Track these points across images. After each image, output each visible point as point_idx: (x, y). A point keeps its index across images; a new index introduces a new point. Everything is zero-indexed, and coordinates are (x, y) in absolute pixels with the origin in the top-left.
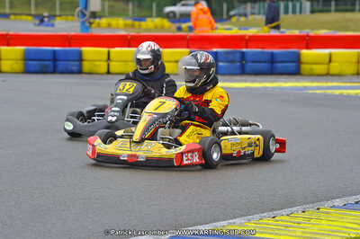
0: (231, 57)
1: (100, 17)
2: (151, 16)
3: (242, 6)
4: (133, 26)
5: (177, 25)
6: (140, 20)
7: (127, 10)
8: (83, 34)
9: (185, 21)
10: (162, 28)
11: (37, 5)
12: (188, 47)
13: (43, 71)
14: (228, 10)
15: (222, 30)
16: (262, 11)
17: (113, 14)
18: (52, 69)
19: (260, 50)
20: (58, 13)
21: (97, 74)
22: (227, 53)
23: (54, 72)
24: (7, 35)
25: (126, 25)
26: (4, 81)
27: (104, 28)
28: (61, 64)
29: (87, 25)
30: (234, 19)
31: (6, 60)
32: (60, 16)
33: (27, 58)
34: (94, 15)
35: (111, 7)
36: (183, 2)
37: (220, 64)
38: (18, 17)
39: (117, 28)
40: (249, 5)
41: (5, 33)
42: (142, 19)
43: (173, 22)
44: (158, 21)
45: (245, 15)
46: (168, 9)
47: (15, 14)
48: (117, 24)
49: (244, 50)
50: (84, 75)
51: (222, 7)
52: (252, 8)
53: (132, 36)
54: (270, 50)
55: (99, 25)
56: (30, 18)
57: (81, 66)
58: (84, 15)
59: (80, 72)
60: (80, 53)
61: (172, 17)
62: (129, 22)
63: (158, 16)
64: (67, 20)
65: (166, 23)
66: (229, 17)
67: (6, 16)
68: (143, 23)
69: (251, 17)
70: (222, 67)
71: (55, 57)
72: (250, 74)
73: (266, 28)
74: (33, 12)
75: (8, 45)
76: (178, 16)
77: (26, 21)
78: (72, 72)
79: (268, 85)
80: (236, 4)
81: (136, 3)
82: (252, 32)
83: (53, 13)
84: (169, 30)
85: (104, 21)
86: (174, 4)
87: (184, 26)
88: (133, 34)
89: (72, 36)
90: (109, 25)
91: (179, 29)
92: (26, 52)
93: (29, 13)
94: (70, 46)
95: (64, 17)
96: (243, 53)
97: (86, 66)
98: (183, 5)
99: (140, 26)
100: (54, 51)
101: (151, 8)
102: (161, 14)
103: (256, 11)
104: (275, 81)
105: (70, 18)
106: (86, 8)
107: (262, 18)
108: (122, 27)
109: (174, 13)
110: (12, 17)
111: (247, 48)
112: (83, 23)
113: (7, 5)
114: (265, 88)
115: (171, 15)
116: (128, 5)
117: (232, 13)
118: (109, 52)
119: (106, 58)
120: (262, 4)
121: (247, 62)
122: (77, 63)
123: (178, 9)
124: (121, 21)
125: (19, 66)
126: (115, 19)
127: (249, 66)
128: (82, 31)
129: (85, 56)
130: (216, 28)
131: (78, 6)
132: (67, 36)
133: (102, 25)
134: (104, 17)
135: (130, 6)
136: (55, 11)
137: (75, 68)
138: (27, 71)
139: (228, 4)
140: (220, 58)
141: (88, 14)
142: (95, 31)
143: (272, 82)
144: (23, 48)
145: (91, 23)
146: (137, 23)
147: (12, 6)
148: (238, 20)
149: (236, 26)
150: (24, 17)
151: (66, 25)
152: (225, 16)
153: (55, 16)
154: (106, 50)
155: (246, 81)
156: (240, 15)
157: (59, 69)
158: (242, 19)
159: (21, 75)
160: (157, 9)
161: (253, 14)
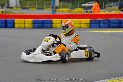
0: (105, 22)
1: (59, 8)
2: (77, 8)
3: (110, 3)
4: (71, 11)
5: (86, 10)
6: (73, 9)
7: (69, 6)
8: (53, 14)
9: (89, 9)
10: (81, 12)
11: (38, 4)
12: (89, 18)
13: (39, 27)
14: (105, 5)
15: (102, 12)
16: (117, 5)
17: (64, 7)
18: (42, 27)
19: (115, 19)
20: (45, 7)
21: (57, 28)
22: (103, 20)
23: (43, 27)
24: (27, 15)
25: (68, 11)
26: (26, 31)
27: (60, 12)
28: (45, 25)
29: (54, 11)
30: (107, 8)
31: (27, 24)
32: (46, 8)
33: (34, 23)
34: (57, 8)
35: (63, 5)
36: (89, 2)
37: (101, 24)
38: (32, 9)
39: (65, 12)
40: (112, 3)
41: (26, 14)
42: (74, 8)
43: (85, 9)
44: (80, 9)
45: (111, 7)
46: (83, 5)
47: (31, 8)
48: (65, 11)
49: (110, 19)
50: (53, 29)
51: (102, 4)
52: (114, 4)
53: (70, 15)
54: (119, 19)
55: (59, 11)
56: (36, 9)
57: (52, 25)
58: (53, 8)
59: (52, 27)
60: (52, 21)
61: (84, 8)
62: (69, 10)
63: (79, 7)
64: (48, 9)
65: (82, 10)
66: (105, 7)
67: (28, 8)
68: (74, 10)
69: (113, 7)
70: (102, 25)
71: (43, 22)
72: (112, 28)
73: (119, 11)
74: (37, 7)
75: (27, 19)
76: (87, 7)
77: (34, 10)
78: (49, 28)
79: (118, 31)
80: (108, 3)
81: (72, 3)
82: (113, 12)
83: (43, 7)
84: (83, 12)
85: (61, 10)
86: (85, 3)
87: (89, 11)
88: (70, 14)
89: (49, 15)
90: (62, 11)
91: (87, 12)
92: (33, 21)
93: (35, 7)
94: (48, 19)
95: (47, 9)
96: (109, 20)
97: (54, 25)
98: (89, 3)
99: (73, 11)
100: (43, 21)
101: (77, 5)
102: (81, 7)
103: (115, 5)
104: (121, 30)
105: (49, 9)
106: (54, 5)
107: (117, 7)
108: (67, 11)
109: (85, 6)
110: (30, 9)
111: (111, 18)
112: (53, 10)
113: (28, 5)
114: (117, 33)
115: (84, 7)
116: (69, 4)
117: (106, 6)
118: (62, 21)
119: (61, 22)
120: (117, 2)
121: (111, 23)
122: (50, 24)
123: (87, 5)
124: (66, 10)
125: (31, 26)
126: (64, 9)
127: (112, 25)
128: (53, 13)
129: (53, 22)
130: (100, 12)
131: (51, 5)
132: (47, 15)
133: (60, 11)
134: (61, 8)
135: (70, 4)
136: (44, 6)
137: (50, 26)
138: (34, 27)
139: (105, 3)
140: (101, 22)
141: (54, 7)
142: (57, 13)
143: (120, 30)
144: (32, 19)
145: (56, 11)
146: (72, 10)
147: (30, 5)
148: (108, 8)
149: (107, 11)
150: (34, 9)
151: (47, 11)
152: (103, 7)
153: (44, 8)
154: (60, 20)
155: (110, 30)
156: (109, 7)
157: (45, 26)
158: (110, 8)
159: (31, 29)
160: (79, 5)
161: (114, 6)
